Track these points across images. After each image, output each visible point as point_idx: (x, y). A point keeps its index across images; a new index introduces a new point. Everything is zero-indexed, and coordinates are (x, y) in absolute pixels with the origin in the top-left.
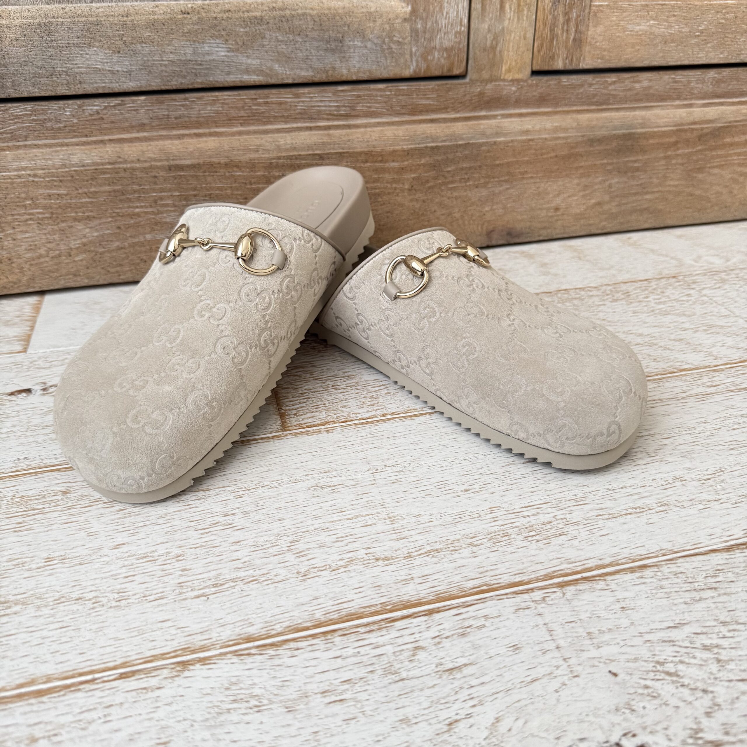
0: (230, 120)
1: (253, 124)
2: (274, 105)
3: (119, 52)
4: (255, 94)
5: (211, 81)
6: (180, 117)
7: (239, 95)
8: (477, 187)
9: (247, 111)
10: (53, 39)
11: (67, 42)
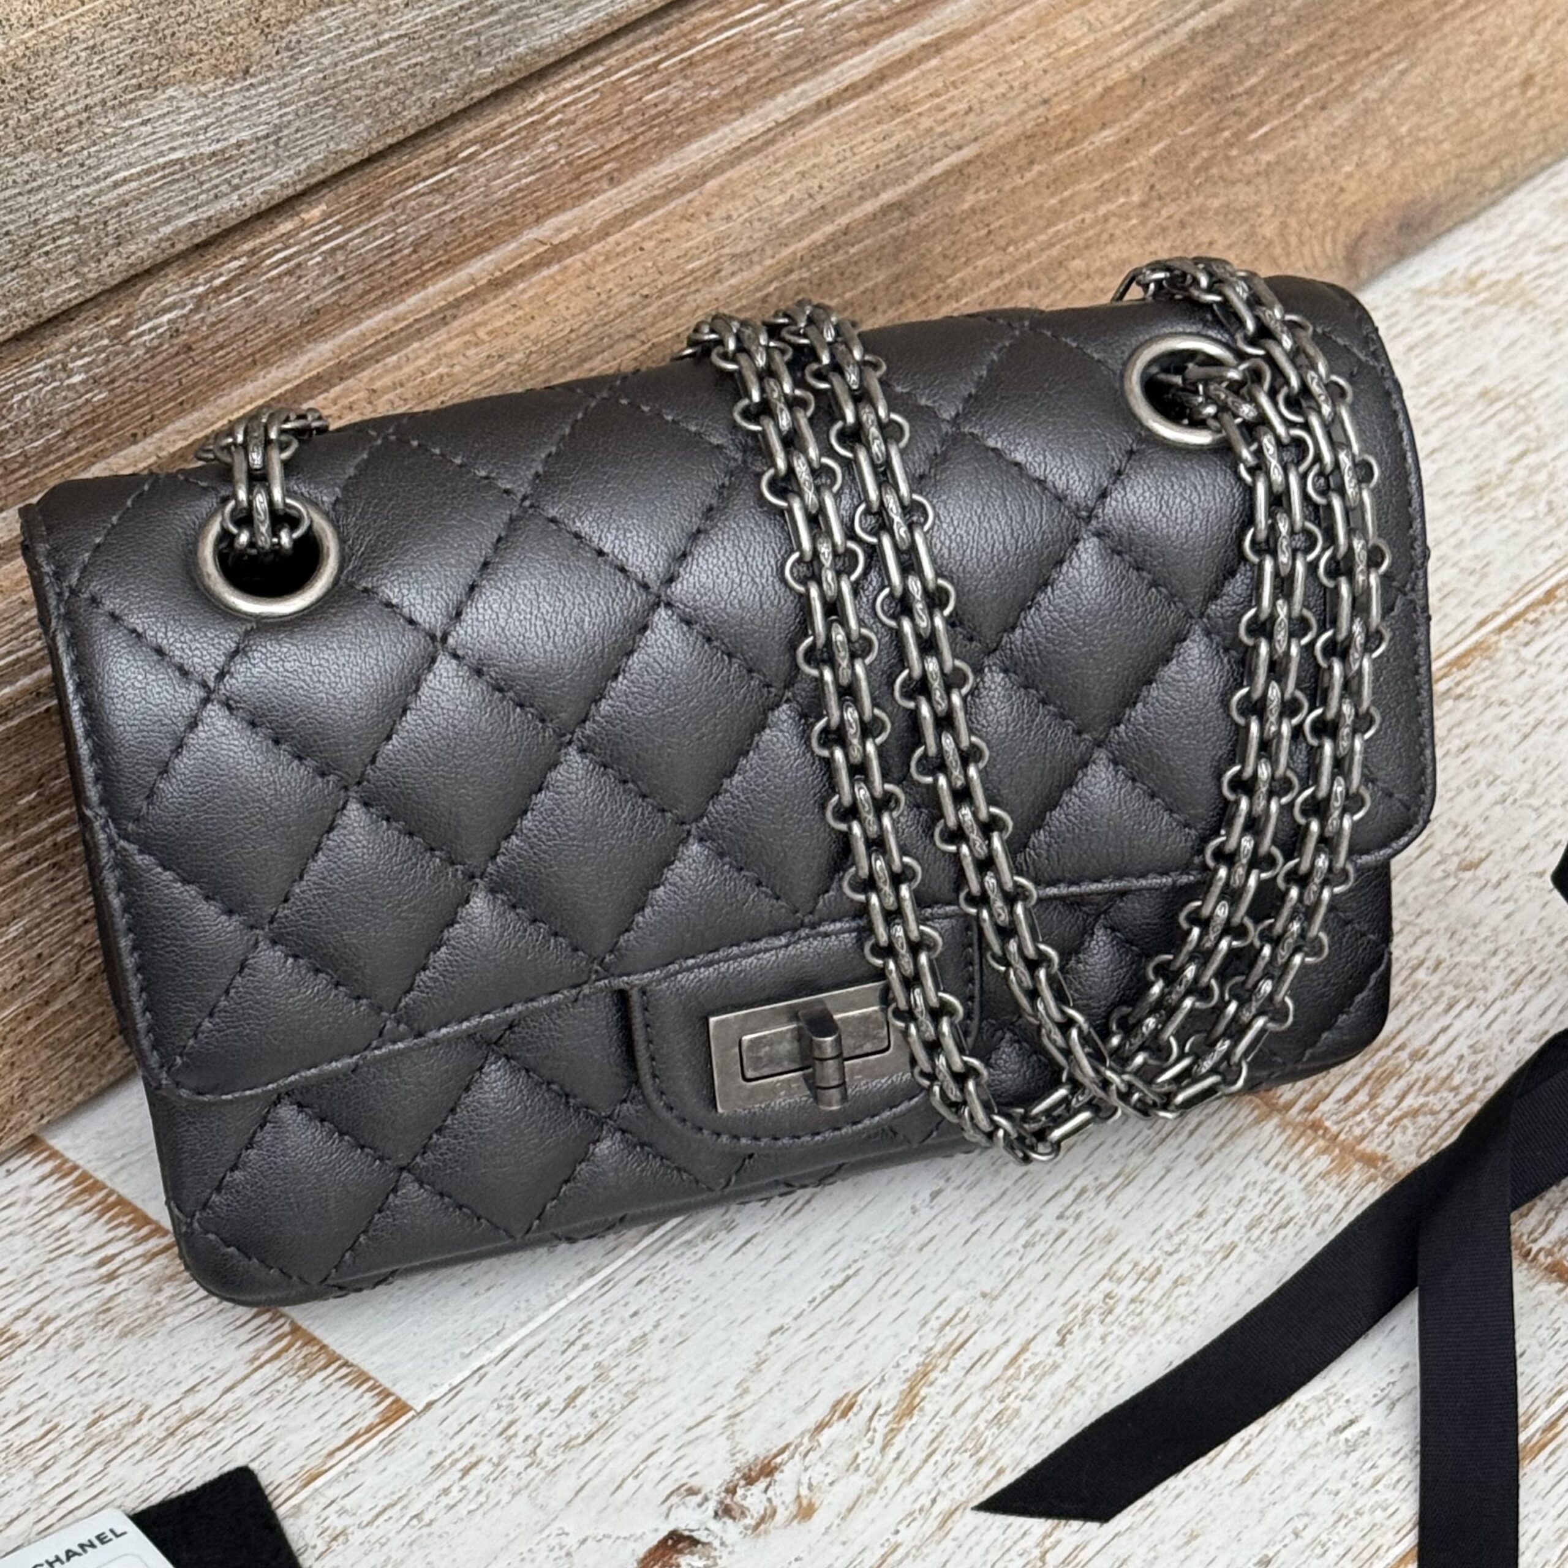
0: (577, 177)
1: (648, 162)
2: (708, 65)
3: (246, 72)
4: (656, 49)
5: (520, 59)
6: (429, 236)
7: (609, 72)
8: (1323, 108)
9: (630, 123)
10: (41, 110)
11: (82, 105)
